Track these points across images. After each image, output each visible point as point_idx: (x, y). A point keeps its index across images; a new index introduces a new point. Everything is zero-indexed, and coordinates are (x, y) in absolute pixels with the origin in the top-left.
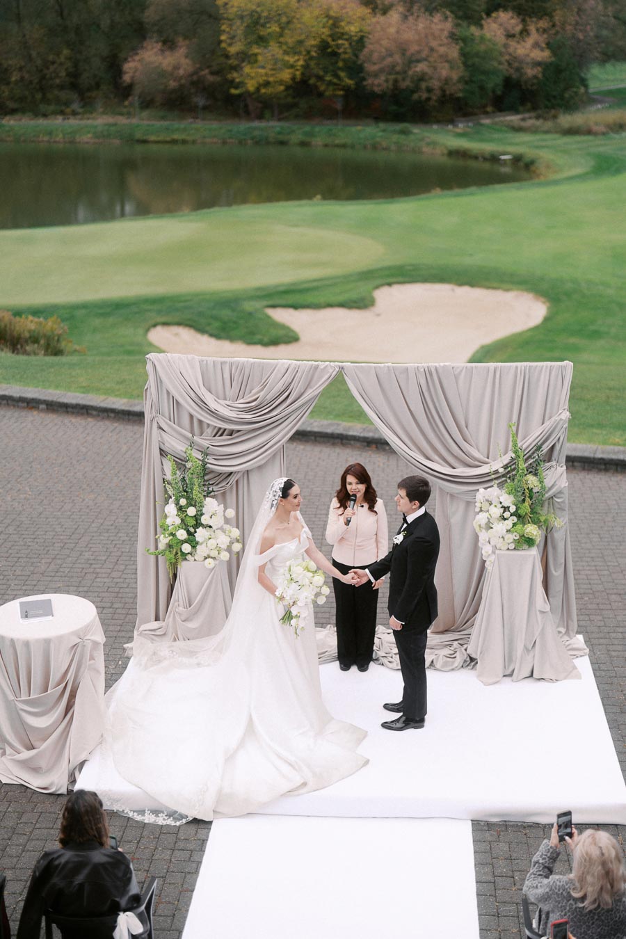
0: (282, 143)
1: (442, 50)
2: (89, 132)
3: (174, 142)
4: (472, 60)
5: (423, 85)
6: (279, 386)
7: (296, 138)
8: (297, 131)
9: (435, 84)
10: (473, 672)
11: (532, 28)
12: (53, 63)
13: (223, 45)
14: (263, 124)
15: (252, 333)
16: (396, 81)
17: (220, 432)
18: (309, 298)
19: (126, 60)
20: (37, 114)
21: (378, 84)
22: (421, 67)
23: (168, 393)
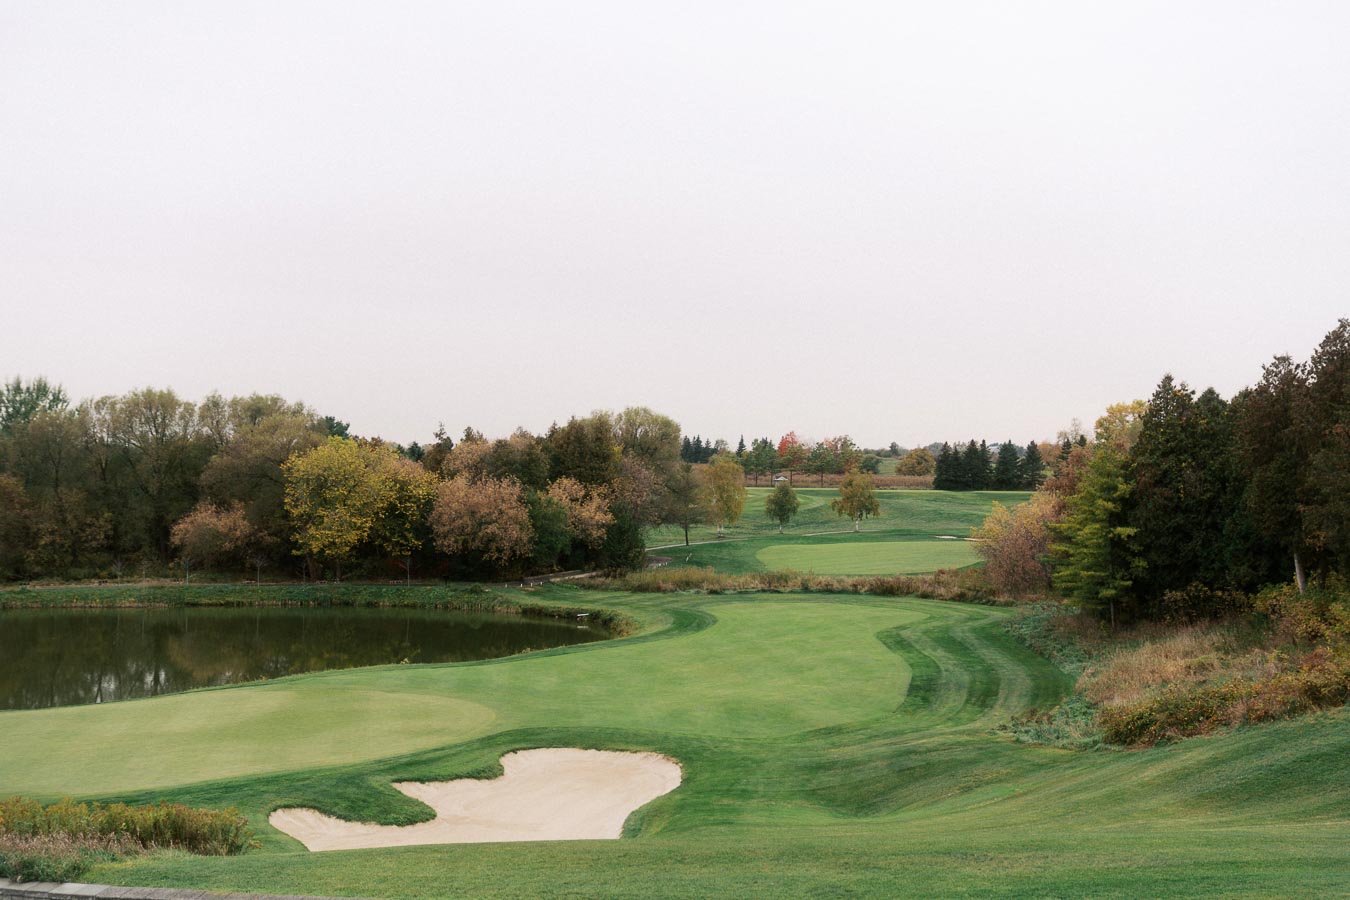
0: (347, 604)
1: (512, 512)
2: (130, 596)
3: (228, 604)
4: (542, 523)
5: (493, 546)
7: (361, 599)
8: (364, 592)
9: (506, 545)
11: (594, 494)
12: (90, 526)
13: (287, 507)
14: (325, 585)
15: (386, 812)
16: (465, 542)
18: (435, 770)
19: (175, 522)
20: (68, 579)
21: (449, 544)
22: (491, 529)
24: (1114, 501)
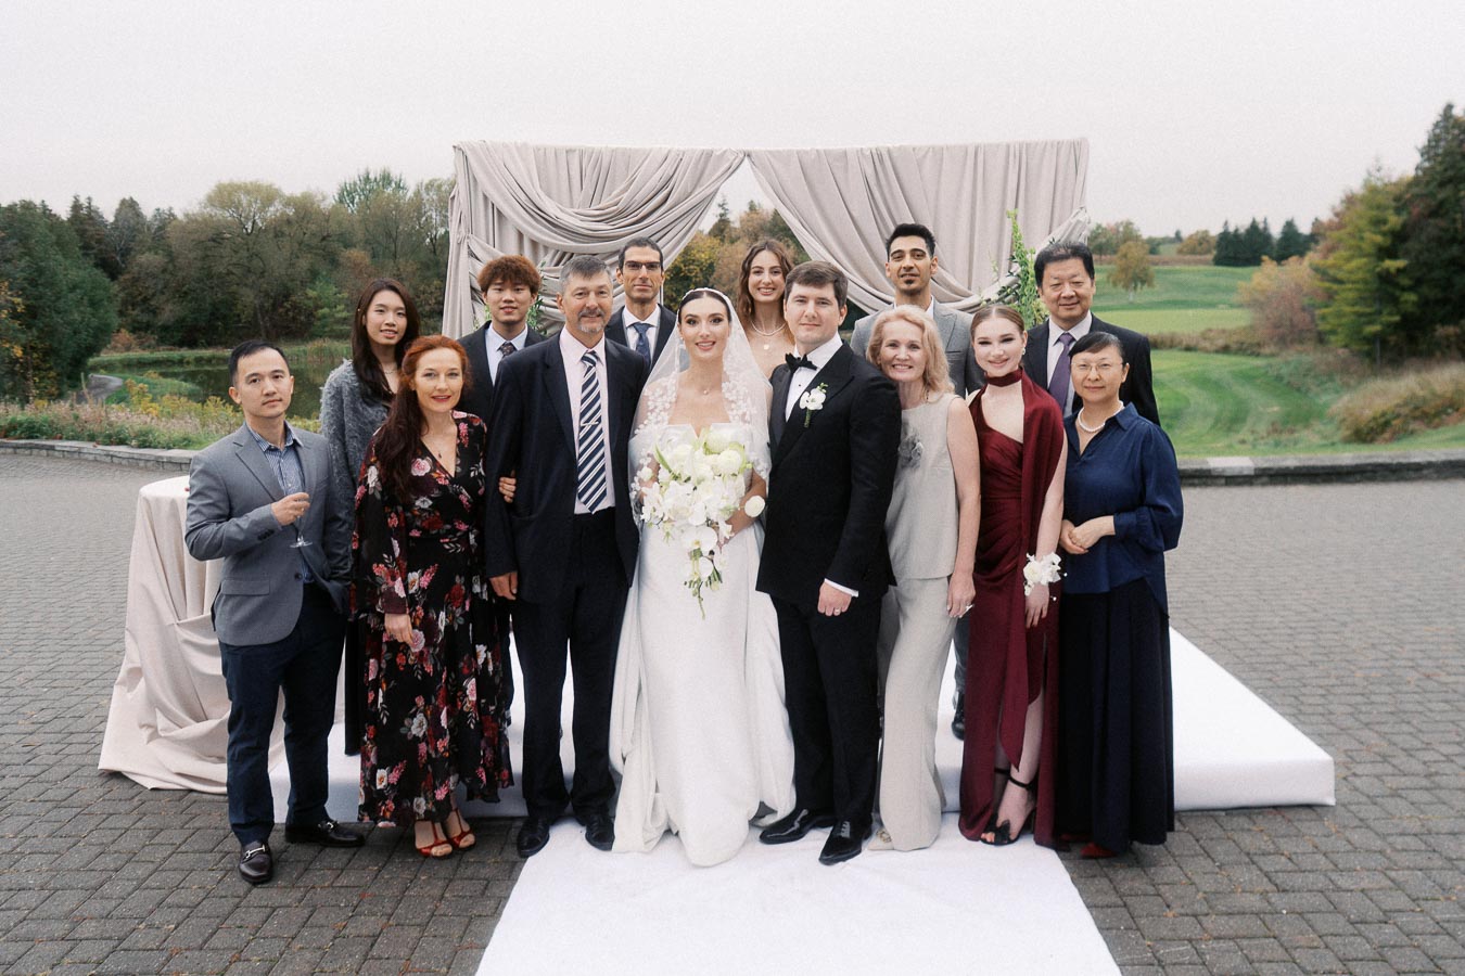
6: (654, 182)
23: (486, 198)
24: (1384, 234)
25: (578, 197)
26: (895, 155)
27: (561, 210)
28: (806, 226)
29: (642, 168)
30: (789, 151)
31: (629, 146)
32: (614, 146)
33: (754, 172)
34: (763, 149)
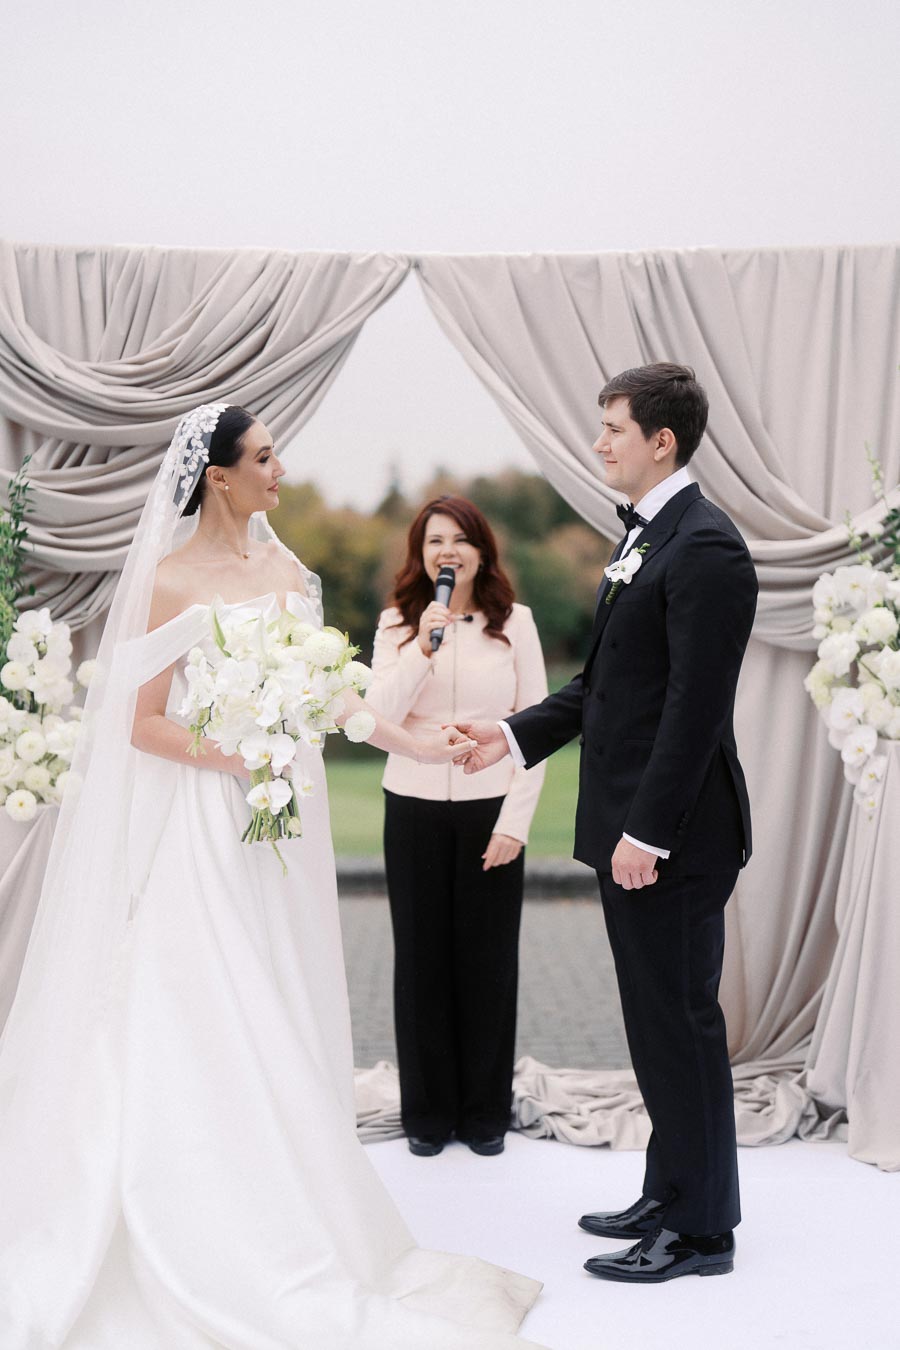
6: (240, 311)
10: (830, 1147)
17: (73, 452)
25: (99, 341)
26: (689, 264)
27: (68, 366)
28: (522, 395)
29: (219, 288)
30: (491, 258)
31: (193, 248)
32: (166, 247)
33: (426, 295)
34: (446, 254)
